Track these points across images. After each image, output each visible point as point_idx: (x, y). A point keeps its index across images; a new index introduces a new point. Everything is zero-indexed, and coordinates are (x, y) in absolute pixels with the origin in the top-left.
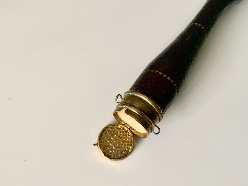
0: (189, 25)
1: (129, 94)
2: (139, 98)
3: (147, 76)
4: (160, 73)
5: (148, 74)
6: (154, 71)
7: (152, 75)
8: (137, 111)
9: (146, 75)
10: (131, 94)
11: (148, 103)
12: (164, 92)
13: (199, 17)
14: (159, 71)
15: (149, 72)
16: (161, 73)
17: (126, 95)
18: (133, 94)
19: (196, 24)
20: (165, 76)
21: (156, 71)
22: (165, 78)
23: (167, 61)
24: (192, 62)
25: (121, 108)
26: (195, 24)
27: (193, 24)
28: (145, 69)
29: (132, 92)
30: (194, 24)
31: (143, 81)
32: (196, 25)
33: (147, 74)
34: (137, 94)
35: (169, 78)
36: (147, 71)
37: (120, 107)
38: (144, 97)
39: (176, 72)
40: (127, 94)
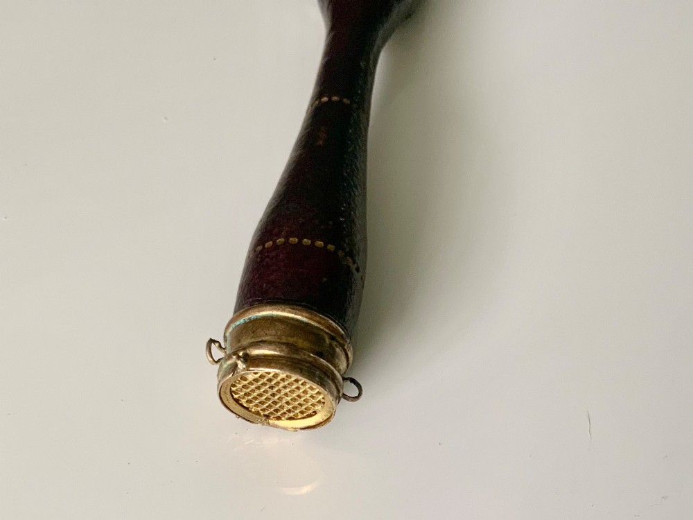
0: (308, 109)
1: (238, 323)
2: (269, 319)
3: (262, 261)
4: (292, 241)
5: (261, 258)
6: (274, 242)
7: (273, 254)
8: (278, 349)
9: (259, 260)
10: (241, 321)
11: (298, 320)
12: (325, 279)
13: (324, 81)
14: (287, 238)
15: (261, 252)
16: (294, 240)
17: (231, 333)
18: (246, 318)
19: (325, 99)
20: (306, 241)
21: (280, 241)
22: (310, 246)
23: (295, 206)
24: (357, 188)
25: (231, 364)
26: (322, 100)
27: (317, 102)
28: (250, 252)
29: (242, 314)
30: (320, 102)
31: (258, 278)
32: (326, 103)
33: (260, 256)
34: (259, 312)
35: (320, 243)
36: (255, 251)
37: (228, 365)
38: (279, 310)
39: (331, 223)
40: (230, 329)
